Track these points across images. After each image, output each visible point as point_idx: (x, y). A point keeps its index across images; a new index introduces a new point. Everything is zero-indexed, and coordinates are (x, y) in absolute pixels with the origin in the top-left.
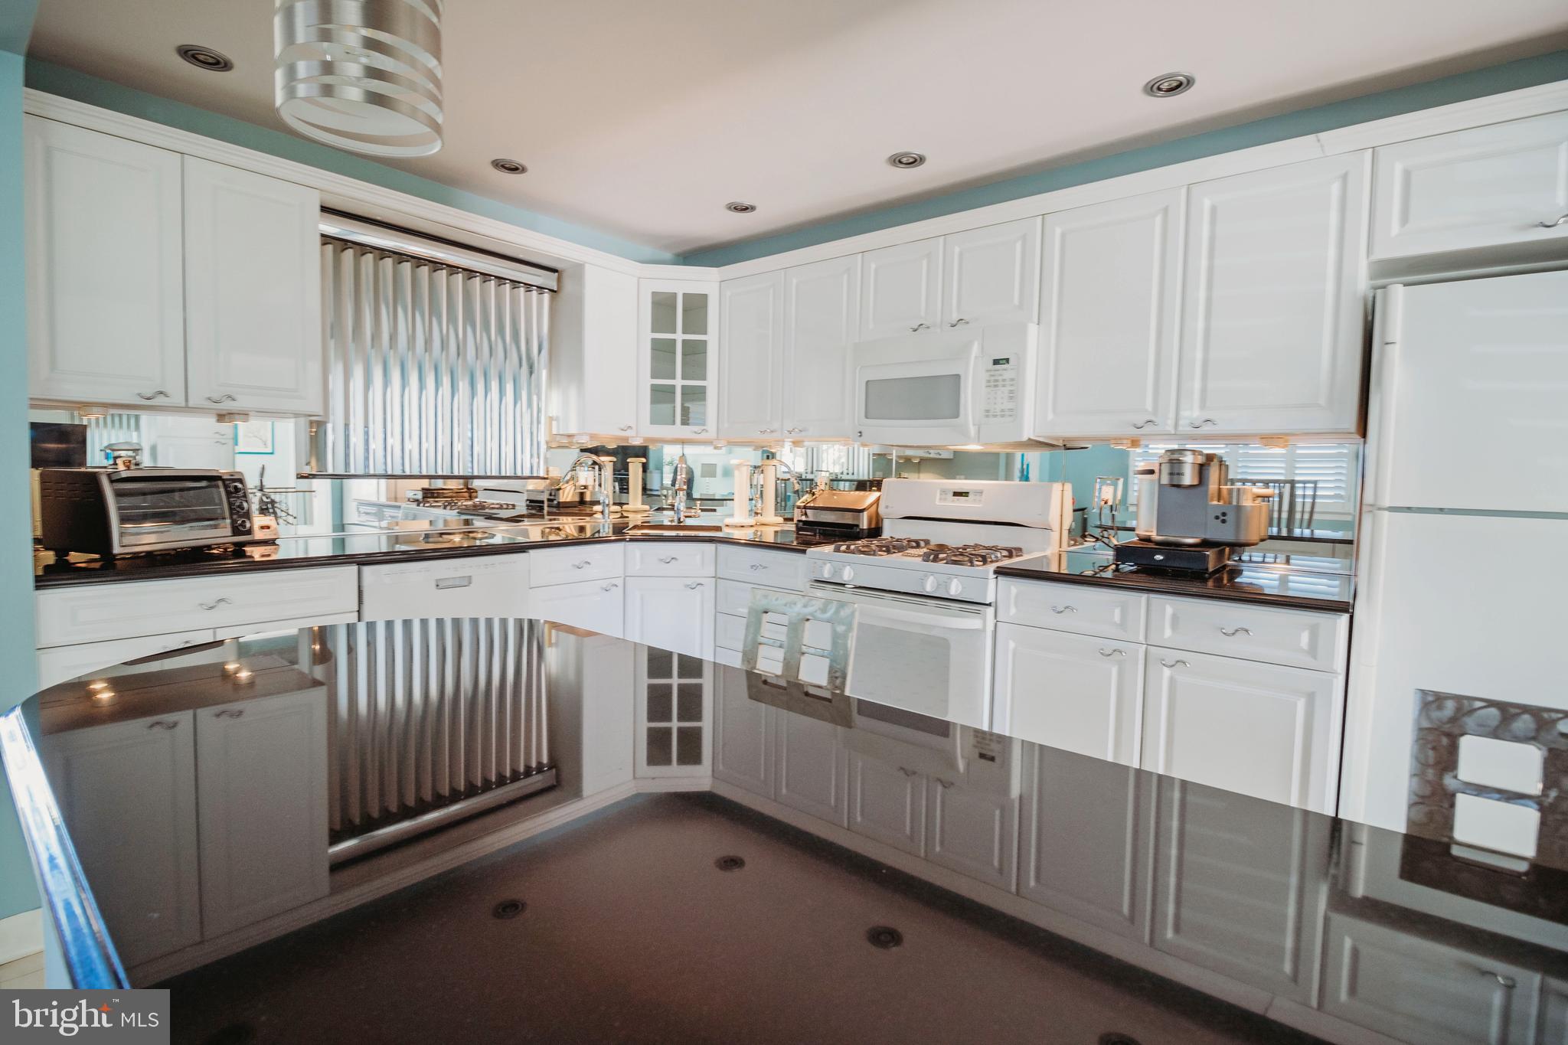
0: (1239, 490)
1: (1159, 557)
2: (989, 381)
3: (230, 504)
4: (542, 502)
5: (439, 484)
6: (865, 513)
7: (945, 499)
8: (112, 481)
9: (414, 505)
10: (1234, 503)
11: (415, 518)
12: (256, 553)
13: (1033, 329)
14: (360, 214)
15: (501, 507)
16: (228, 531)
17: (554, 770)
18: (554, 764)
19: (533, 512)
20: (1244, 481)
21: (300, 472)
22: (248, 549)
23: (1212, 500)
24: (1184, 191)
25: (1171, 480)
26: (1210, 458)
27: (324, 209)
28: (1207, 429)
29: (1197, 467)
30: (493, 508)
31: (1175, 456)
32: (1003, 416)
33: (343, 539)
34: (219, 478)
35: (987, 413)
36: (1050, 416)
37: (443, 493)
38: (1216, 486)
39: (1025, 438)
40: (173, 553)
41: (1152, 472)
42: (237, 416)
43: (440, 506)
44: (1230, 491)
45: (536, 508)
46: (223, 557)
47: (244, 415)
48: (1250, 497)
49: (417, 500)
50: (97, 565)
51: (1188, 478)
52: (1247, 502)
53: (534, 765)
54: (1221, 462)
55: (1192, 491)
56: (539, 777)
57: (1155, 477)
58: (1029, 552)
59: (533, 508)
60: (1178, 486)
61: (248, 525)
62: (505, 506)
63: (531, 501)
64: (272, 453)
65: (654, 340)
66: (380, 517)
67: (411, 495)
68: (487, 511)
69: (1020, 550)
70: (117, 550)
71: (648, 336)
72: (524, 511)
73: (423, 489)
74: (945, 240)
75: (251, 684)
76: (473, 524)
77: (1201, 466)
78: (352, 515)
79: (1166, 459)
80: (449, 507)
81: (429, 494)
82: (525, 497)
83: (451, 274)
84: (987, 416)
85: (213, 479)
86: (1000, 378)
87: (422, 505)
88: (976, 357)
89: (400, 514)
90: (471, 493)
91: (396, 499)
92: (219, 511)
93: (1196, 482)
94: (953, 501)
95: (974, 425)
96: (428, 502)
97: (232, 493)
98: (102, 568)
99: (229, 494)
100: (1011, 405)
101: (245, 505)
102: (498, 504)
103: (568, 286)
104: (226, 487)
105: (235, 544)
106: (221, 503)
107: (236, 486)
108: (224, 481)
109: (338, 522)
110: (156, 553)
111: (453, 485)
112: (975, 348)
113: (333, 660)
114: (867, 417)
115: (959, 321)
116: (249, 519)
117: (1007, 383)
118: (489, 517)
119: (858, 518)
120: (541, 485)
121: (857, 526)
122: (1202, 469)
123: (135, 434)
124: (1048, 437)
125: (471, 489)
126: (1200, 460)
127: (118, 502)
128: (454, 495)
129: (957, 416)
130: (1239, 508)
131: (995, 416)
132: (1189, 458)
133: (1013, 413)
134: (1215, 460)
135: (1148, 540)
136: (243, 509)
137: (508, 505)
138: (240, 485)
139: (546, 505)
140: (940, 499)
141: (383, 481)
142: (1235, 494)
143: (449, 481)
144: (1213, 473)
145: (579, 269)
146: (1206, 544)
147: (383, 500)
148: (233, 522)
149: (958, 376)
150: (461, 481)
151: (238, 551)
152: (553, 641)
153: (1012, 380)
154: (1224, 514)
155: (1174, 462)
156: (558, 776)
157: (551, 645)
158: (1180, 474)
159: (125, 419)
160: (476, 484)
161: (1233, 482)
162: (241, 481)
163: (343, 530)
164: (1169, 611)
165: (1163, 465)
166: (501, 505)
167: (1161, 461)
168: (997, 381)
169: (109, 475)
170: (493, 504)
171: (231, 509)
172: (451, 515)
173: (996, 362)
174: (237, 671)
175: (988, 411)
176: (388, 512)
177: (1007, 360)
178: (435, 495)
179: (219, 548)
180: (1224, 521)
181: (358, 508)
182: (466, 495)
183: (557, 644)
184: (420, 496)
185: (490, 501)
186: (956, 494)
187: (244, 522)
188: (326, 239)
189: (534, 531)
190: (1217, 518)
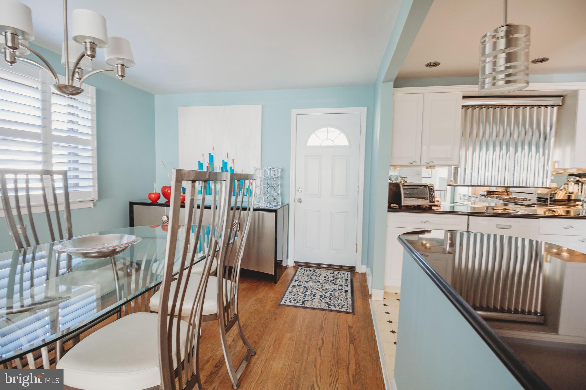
3: (430, 193)
4: (547, 199)
5: (494, 189)
8: (403, 186)
9: (483, 197)
11: (483, 202)
12: (434, 208)
15: (523, 200)
16: (428, 201)
17: (543, 317)
18: (543, 313)
19: (540, 203)
21: (448, 184)
22: (433, 207)
27: (464, 97)
30: (519, 200)
33: (454, 207)
34: (427, 186)
37: (495, 193)
40: (413, 206)
42: (432, 167)
43: (494, 198)
45: (542, 201)
46: (425, 209)
47: (434, 167)
49: (484, 195)
50: (397, 208)
53: (533, 311)
56: (535, 317)
59: (540, 201)
61: (434, 200)
62: (525, 200)
63: (539, 198)
64: (431, 178)
66: (469, 200)
67: (482, 193)
68: (516, 201)
70: (403, 204)
72: (536, 202)
73: (487, 191)
75: (430, 248)
76: (508, 206)
78: (457, 199)
80: (498, 198)
81: (489, 193)
82: (536, 196)
83: (509, 109)
85: (425, 186)
87: (486, 197)
89: (477, 200)
90: (508, 193)
91: (475, 194)
92: (426, 195)
96: (489, 196)
97: (430, 190)
98: (399, 208)
99: (429, 190)
101: (433, 194)
102: (522, 198)
103: (568, 102)
104: (429, 188)
105: (430, 205)
106: (427, 193)
107: (431, 188)
108: (428, 186)
109: (452, 201)
110: (409, 206)
111: (500, 190)
113: (454, 247)
116: (434, 198)
118: (517, 204)
120: (545, 191)
123: (393, 172)
125: (509, 192)
127: (404, 191)
128: (500, 194)
136: (433, 195)
137: (527, 199)
138: (432, 188)
139: (549, 200)
141: (470, 188)
143: (498, 188)
145: (576, 94)
147: (470, 194)
148: (430, 199)
150: (504, 188)
151: (430, 207)
152: (548, 260)
156: (545, 320)
157: (547, 261)
159: (391, 168)
160: (511, 190)
162: (432, 186)
163: (454, 204)
166: (523, 199)
169: (402, 184)
170: (519, 198)
171: (430, 195)
172: (500, 202)
174: (426, 244)
176: (472, 199)
178: (492, 193)
179: (424, 206)
181: (461, 197)
182: (506, 194)
183: (550, 262)
184: (485, 193)
185: (517, 197)
187: (433, 199)
188: (463, 107)
189: (540, 211)
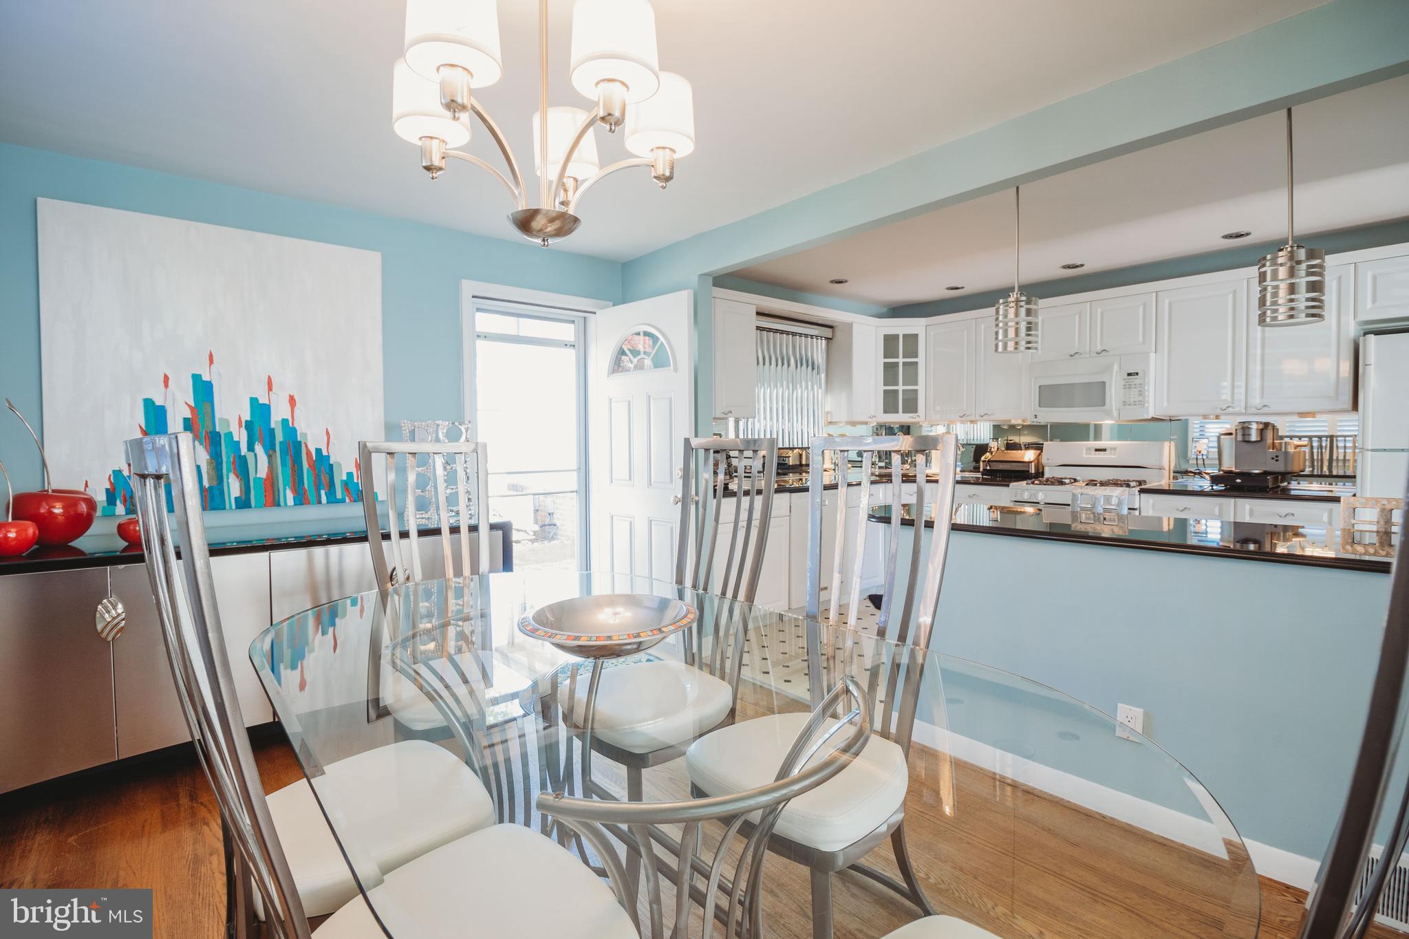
0: (1286, 443)
1: (1239, 481)
2: (1125, 385)
6: (1033, 464)
7: (1090, 454)
10: (1283, 450)
13: (1152, 355)
14: (777, 314)
20: (1291, 437)
23: (1269, 449)
24: (1245, 282)
25: (1244, 438)
26: (1266, 425)
27: (758, 314)
28: (1265, 410)
29: (1259, 431)
31: (1246, 425)
32: (1135, 405)
35: (1124, 403)
36: (1165, 404)
38: (1272, 441)
39: (1150, 417)
41: (1231, 434)
44: (1281, 443)
48: (1293, 447)
51: (1254, 437)
52: (1291, 450)
54: (1273, 426)
55: (1258, 444)
57: (1233, 436)
58: (1150, 483)
60: (1249, 442)
65: (885, 364)
69: (1145, 482)
71: (882, 360)
74: (1091, 304)
77: (1262, 430)
79: (1240, 427)
84: (1125, 405)
86: (1133, 383)
88: (1116, 372)
93: (1259, 439)
94: (1095, 454)
95: (1116, 410)
100: (1140, 399)
103: (839, 334)
112: (1116, 367)
114: (1040, 406)
115: (1103, 351)
117: (1137, 386)
119: (1028, 466)
121: (1029, 471)
122: (1262, 432)
124: (1162, 416)
126: (1261, 426)
129: (1104, 404)
130: (1286, 453)
131: (1130, 405)
132: (1254, 426)
133: (1142, 403)
134: (1270, 427)
135: (1231, 472)
140: (1086, 454)
142: (1283, 446)
144: (1269, 435)
145: (849, 327)
146: (1266, 473)
149: (1104, 383)
153: (1141, 384)
154: (1277, 457)
155: (1245, 428)
158: (1249, 435)
161: (1281, 438)
164: (1248, 507)
165: (1238, 431)
167: (1237, 428)
168: (1131, 385)
173: (1129, 374)
175: (1125, 402)
177: (1137, 374)
180: (1277, 460)
186: (1096, 450)
188: (758, 328)
190: (1273, 458)
